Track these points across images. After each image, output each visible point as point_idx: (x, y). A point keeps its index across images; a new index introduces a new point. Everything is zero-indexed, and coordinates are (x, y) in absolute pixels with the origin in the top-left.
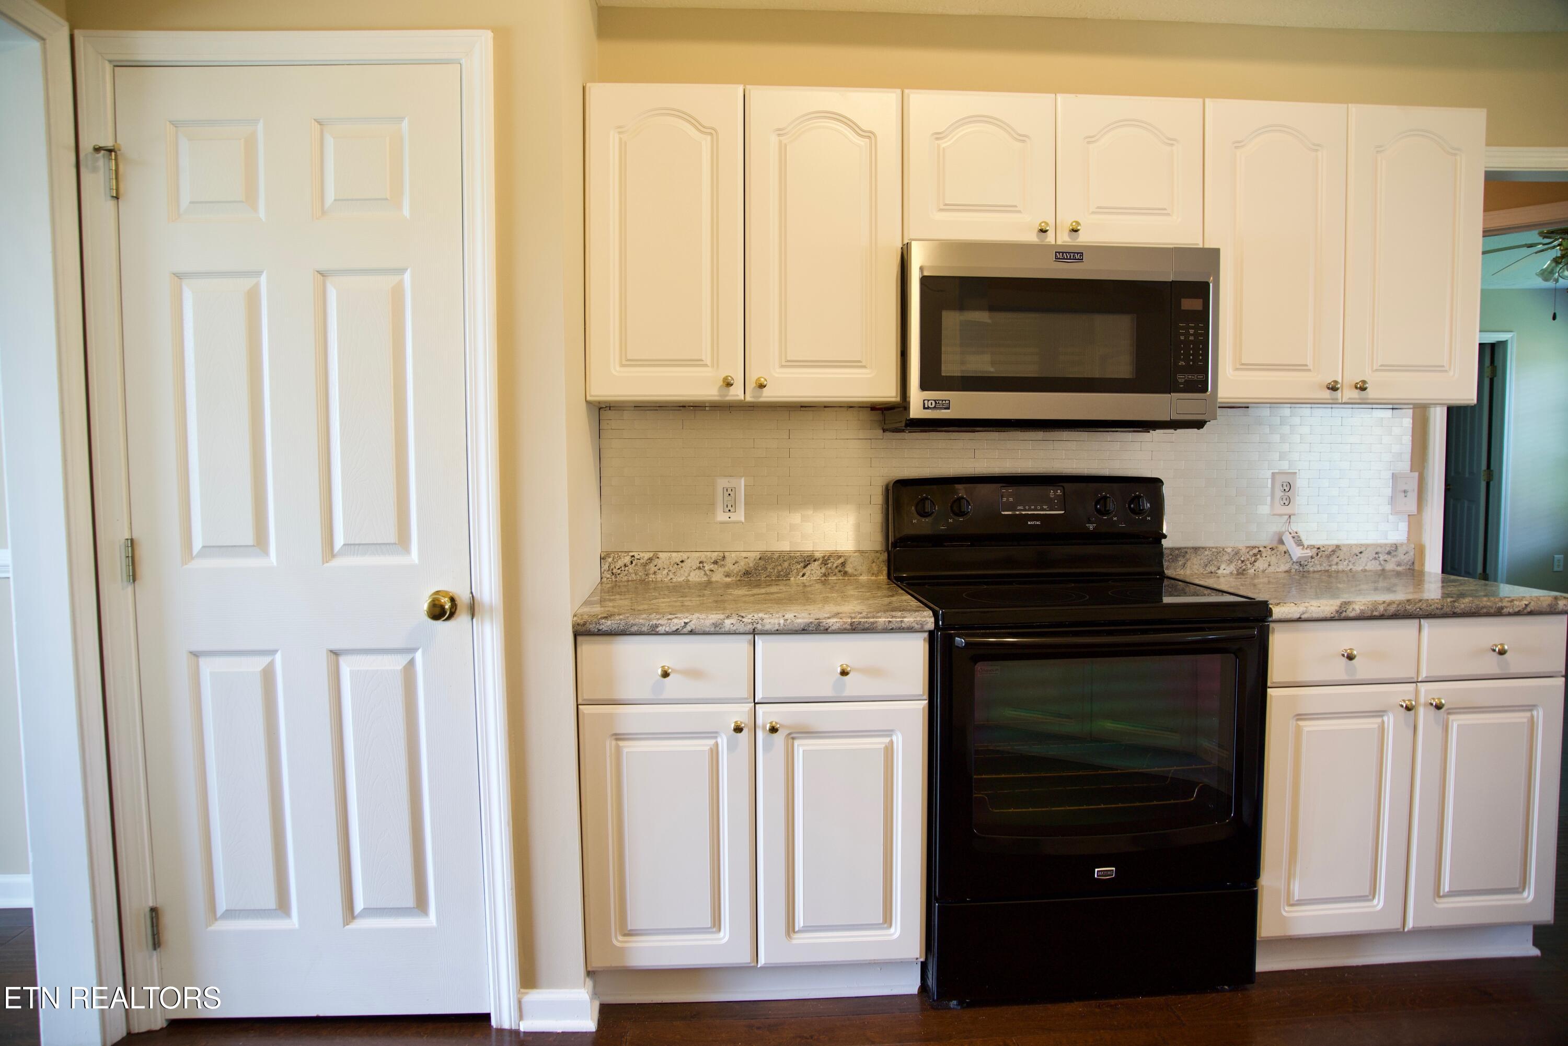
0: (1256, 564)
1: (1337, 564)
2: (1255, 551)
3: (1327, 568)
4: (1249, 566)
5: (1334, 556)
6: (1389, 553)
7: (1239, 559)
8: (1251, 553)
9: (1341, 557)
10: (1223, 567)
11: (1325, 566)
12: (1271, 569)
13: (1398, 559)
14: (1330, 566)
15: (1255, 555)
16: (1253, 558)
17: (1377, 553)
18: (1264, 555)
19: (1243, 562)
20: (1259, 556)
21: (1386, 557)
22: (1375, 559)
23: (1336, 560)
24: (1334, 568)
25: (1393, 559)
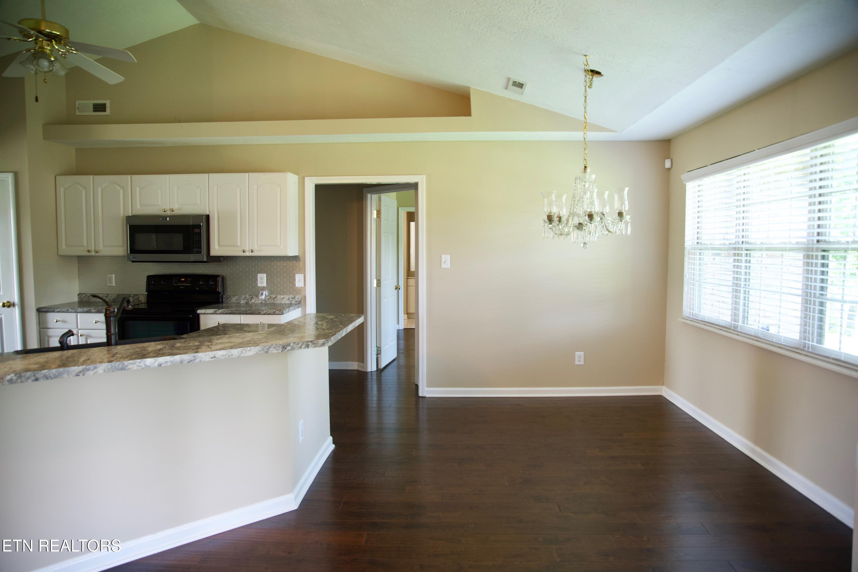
0: (252, 300)
1: (276, 301)
2: (251, 297)
3: (273, 302)
4: (249, 301)
5: (275, 299)
6: (293, 298)
7: (246, 299)
8: (250, 297)
9: (278, 299)
10: (242, 301)
11: (273, 301)
12: (256, 302)
13: (295, 300)
14: (274, 302)
15: (251, 298)
16: (251, 299)
17: (289, 298)
18: (254, 298)
19: (248, 300)
20: (252, 298)
21: (292, 299)
22: (288, 300)
23: (276, 300)
24: (276, 302)
25: (294, 300)
